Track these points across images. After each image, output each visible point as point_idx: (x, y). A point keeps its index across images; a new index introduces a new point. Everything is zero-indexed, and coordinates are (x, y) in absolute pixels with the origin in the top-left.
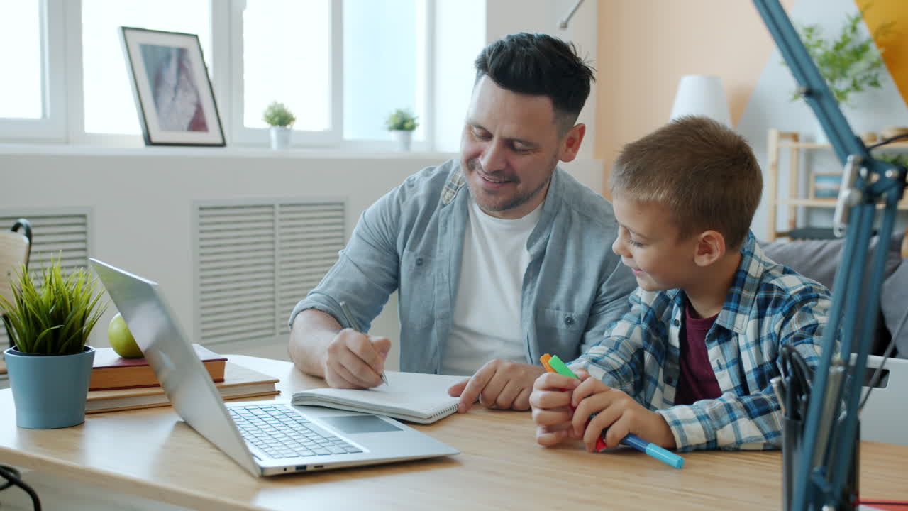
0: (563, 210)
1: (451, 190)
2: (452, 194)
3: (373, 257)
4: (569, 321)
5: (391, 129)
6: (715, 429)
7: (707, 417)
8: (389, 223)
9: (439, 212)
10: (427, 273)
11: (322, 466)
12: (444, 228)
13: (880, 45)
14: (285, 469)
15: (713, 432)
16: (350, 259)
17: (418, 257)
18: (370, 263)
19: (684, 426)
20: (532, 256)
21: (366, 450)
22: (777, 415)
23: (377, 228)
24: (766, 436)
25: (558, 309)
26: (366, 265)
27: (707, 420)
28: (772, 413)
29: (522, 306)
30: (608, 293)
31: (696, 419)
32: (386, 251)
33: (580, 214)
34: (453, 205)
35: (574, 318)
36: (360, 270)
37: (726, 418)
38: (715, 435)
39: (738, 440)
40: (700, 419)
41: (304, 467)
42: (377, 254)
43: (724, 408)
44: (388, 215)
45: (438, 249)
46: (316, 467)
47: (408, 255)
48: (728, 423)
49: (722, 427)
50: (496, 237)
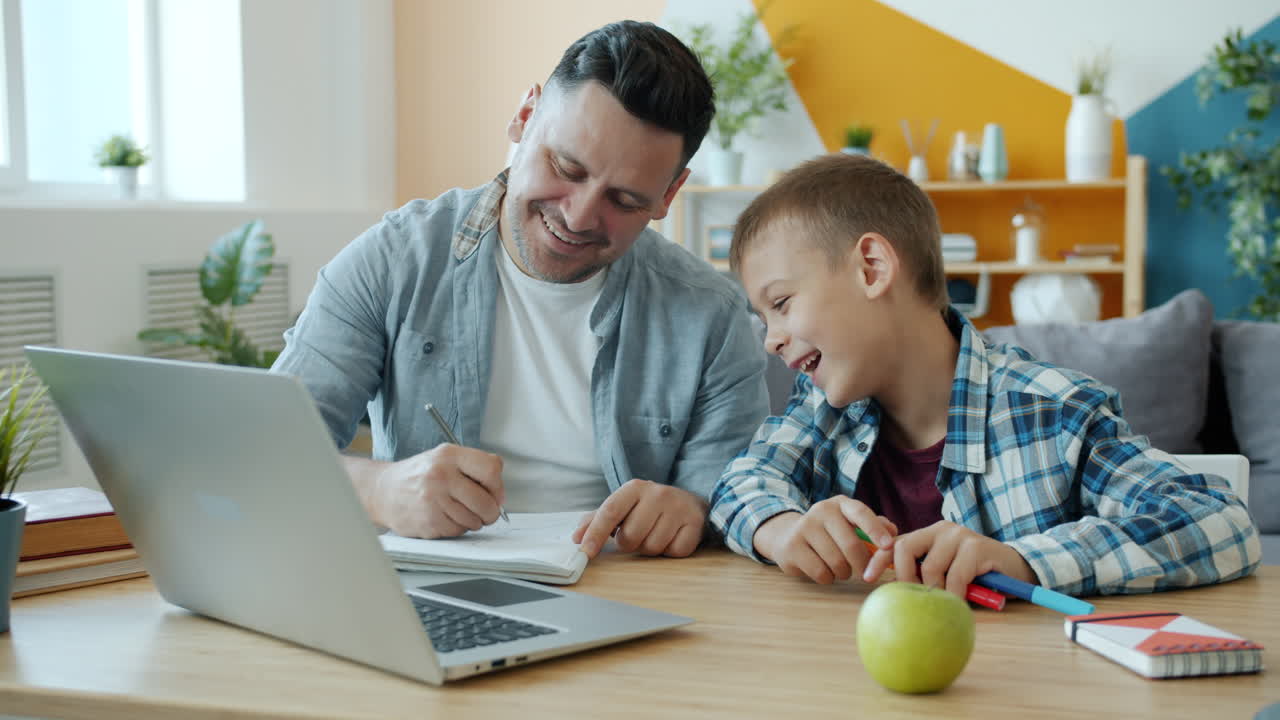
0: (637, 269)
1: (467, 237)
2: (470, 245)
3: (352, 343)
4: (666, 432)
5: (103, 165)
6: (1091, 560)
7: (1076, 543)
8: (372, 286)
9: (451, 274)
10: (441, 364)
11: (524, 658)
12: (463, 297)
13: (785, 55)
14: (478, 668)
15: (1089, 563)
16: (312, 347)
17: (426, 341)
18: (350, 351)
19: (1047, 558)
20: (600, 339)
21: (563, 630)
22: (1170, 539)
23: (355, 295)
24: (1165, 568)
25: (647, 414)
26: (343, 357)
27: (1077, 548)
28: (1164, 537)
29: (594, 415)
30: (713, 385)
31: (1061, 548)
32: (372, 331)
33: (658, 274)
34: (475, 262)
35: (673, 426)
36: (333, 362)
37: (1103, 545)
38: (1093, 568)
39: (1127, 573)
40: (1067, 547)
41: (502, 662)
42: (358, 336)
43: (1098, 531)
44: (370, 274)
45: (456, 328)
46: (519, 659)
47: (411, 338)
48: (1107, 552)
49: (1100, 557)
50: (544, 311)
